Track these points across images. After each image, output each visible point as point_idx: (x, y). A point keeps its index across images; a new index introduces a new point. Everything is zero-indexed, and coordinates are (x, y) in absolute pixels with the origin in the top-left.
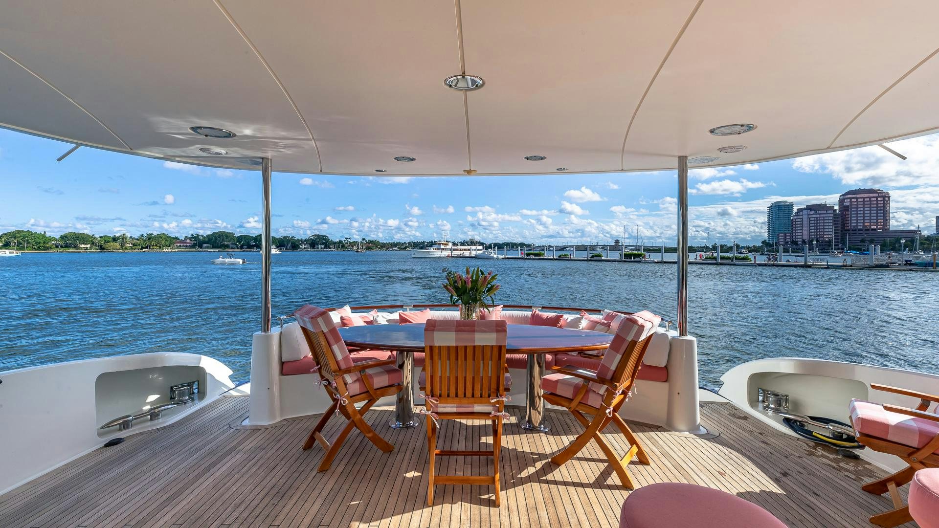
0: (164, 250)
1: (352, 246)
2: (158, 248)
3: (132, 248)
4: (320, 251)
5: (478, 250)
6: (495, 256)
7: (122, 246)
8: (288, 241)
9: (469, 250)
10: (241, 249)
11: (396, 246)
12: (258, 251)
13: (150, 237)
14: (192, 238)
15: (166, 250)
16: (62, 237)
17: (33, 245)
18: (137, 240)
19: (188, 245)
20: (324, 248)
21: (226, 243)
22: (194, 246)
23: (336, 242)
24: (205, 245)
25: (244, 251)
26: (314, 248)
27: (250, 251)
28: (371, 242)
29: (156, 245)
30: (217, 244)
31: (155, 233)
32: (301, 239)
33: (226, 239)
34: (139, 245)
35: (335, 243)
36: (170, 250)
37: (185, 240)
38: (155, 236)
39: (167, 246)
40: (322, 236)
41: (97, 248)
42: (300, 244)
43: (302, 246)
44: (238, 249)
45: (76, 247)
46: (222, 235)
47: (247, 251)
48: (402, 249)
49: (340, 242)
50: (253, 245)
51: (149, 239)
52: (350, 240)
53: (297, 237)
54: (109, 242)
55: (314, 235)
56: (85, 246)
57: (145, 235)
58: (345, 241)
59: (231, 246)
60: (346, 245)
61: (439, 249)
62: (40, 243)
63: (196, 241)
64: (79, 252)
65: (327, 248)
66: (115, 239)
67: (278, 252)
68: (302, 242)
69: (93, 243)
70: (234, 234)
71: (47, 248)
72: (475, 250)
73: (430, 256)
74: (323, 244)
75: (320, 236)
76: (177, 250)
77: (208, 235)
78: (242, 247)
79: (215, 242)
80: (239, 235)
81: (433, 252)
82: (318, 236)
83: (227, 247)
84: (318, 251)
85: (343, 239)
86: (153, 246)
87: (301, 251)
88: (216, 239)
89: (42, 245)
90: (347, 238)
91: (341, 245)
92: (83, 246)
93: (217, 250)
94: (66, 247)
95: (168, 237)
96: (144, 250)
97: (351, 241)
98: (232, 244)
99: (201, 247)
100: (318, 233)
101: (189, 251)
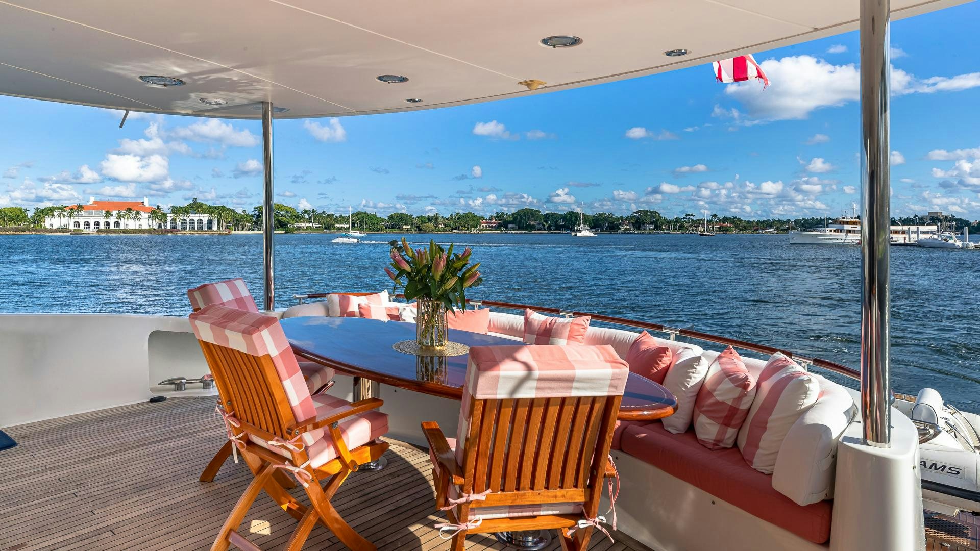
0: (472, 232)
1: (696, 227)
2: (466, 228)
3: (444, 230)
4: (648, 234)
5: (922, 232)
6: (959, 244)
7: (436, 226)
8: (605, 219)
9: (904, 232)
10: (548, 230)
11: (771, 227)
12: (568, 233)
13: (460, 217)
14: (497, 217)
15: (473, 231)
16: (390, 218)
17: (370, 226)
18: (448, 220)
19: (494, 225)
20: (654, 229)
21: (532, 223)
22: (498, 227)
23: (671, 221)
24: (510, 226)
25: (552, 233)
26: (639, 230)
27: (559, 233)
28: (725, 220)
29: (465, 226)
30: (522, 225)
31: (462, 212)
32: (622, 217)
33: (532, 217)
34: (450, 226)
35: (669, 222)
36: (478, 231)
37: (490, 219)
38: (463, 216)
39: (474, 227)
40: (650, 212)
41: (416, 228)
42: (620, 224)
43: (622, 226)
44: (545, 230)
45: (400, 228)
46: (528, 213)
47: (555, 233)
48: (782, 230)
49: (677, 220)
50: (561, 225)
51: (458, 219)
52: (692, 218)
53: (617, 214)
54: (425, 222)
55: (638, 211)
56: (406, 227)
57: (454, 214)
58: (684, 218)
59: (538, 226)
60: (687, 225)
61: (841, 231)
62: (374, 224)
63: (501, 220)
64: (402, 233)
65: (657, 230)
66: (430, 219)
67: (592, 235)
68: (622, 220)
69: (412, 224)
70: (540, 212)
71: (378, 229)
72: (917, 232)
73: (820, 242)
74: (651, 223)
75: (647, 211)
76: (483, 231)
77: (513, 214)
78: (549, 228)
79: (520, 222)
80: (546, 212)
81: (829, 235)
82: (645, 212)
83: (532, 227)
84: (645, 234)
85: (682, 216)
86: (462, 227)
87: (622, 233)
88: (521, 218)
89: (375, 225)
90: (688, 215)
91: (677, 224)
92: (405, 227)
93: (523, 232)
94: (393, 227)
95: (475, 216)
96: (454, 231)
97: (695, 219)
98: (539, 224)
99: (506, 228)
100: (646, 208)
101: (495, 233)
